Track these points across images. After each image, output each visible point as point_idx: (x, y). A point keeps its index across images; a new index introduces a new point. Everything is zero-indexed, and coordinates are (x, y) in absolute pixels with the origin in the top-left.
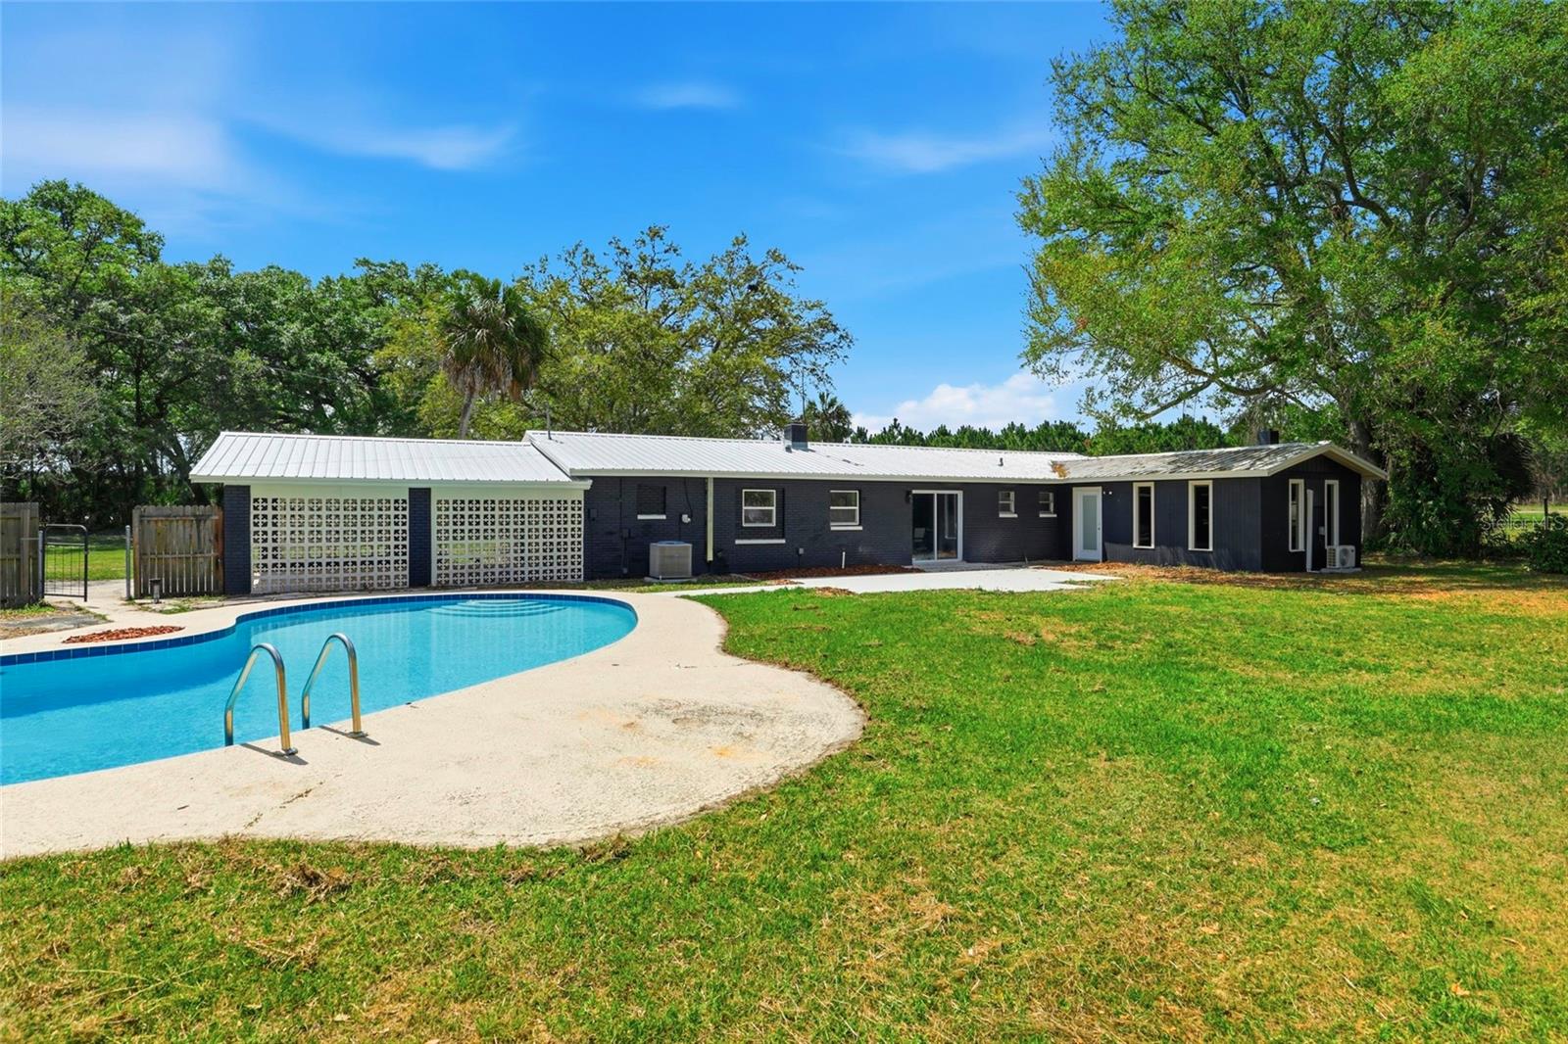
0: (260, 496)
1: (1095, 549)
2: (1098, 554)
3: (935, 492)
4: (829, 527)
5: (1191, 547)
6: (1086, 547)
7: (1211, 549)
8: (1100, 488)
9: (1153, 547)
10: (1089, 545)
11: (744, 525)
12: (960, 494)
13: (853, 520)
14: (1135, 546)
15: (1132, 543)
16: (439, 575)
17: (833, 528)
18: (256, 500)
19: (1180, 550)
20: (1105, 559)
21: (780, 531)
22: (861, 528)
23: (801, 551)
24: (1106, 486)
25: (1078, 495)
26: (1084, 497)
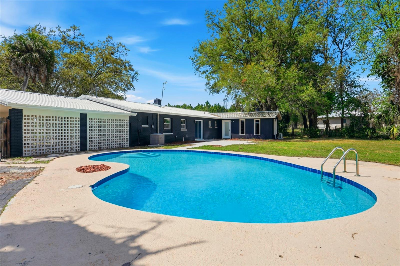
0: (27, 114)
1: (228, 135)
2: (230, 137)
3: (198, 120)
4: (181, 130)
5: (255, 134)
6: (225, 135)
7: (260, 134)
8: (230, 120)
9: (245, 134)
10: (227, 134)
11: (164, 129)
12: (202, 121)
13: (184, 128)
14: (240, 134)
15: (239, 133)
16: (90, 146)
17: (182, 130)
18: (25, 116)
19: (251, 135)
20: (231, 138)
21: (171, 131)
22: (186, 130)
23: (176, 137)
24: (232, 120)
25: (223, 122)
26: (225, 123)
